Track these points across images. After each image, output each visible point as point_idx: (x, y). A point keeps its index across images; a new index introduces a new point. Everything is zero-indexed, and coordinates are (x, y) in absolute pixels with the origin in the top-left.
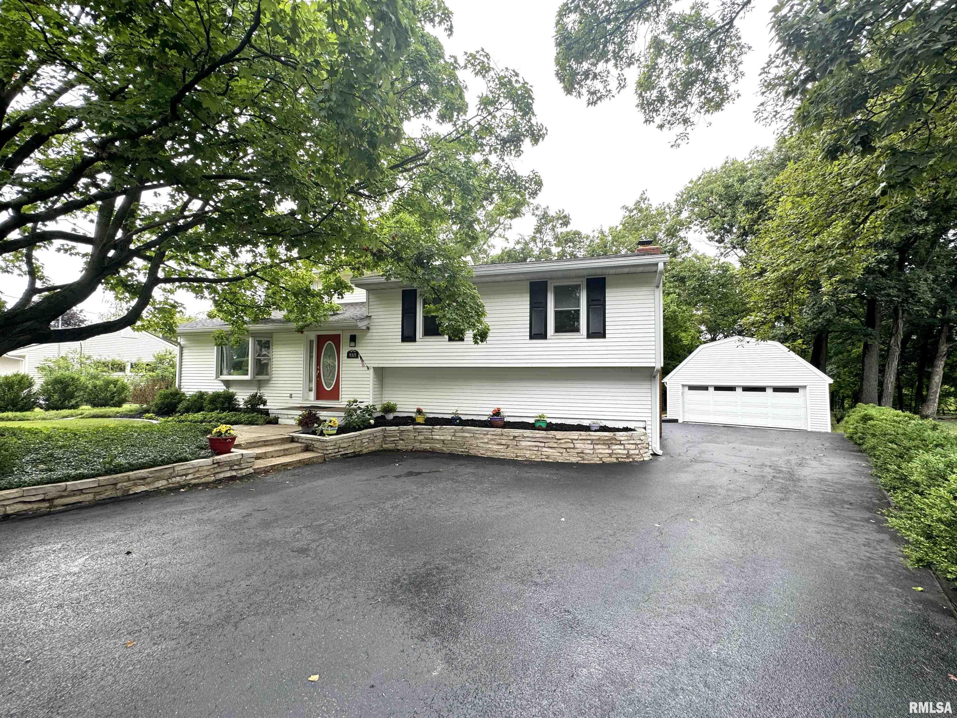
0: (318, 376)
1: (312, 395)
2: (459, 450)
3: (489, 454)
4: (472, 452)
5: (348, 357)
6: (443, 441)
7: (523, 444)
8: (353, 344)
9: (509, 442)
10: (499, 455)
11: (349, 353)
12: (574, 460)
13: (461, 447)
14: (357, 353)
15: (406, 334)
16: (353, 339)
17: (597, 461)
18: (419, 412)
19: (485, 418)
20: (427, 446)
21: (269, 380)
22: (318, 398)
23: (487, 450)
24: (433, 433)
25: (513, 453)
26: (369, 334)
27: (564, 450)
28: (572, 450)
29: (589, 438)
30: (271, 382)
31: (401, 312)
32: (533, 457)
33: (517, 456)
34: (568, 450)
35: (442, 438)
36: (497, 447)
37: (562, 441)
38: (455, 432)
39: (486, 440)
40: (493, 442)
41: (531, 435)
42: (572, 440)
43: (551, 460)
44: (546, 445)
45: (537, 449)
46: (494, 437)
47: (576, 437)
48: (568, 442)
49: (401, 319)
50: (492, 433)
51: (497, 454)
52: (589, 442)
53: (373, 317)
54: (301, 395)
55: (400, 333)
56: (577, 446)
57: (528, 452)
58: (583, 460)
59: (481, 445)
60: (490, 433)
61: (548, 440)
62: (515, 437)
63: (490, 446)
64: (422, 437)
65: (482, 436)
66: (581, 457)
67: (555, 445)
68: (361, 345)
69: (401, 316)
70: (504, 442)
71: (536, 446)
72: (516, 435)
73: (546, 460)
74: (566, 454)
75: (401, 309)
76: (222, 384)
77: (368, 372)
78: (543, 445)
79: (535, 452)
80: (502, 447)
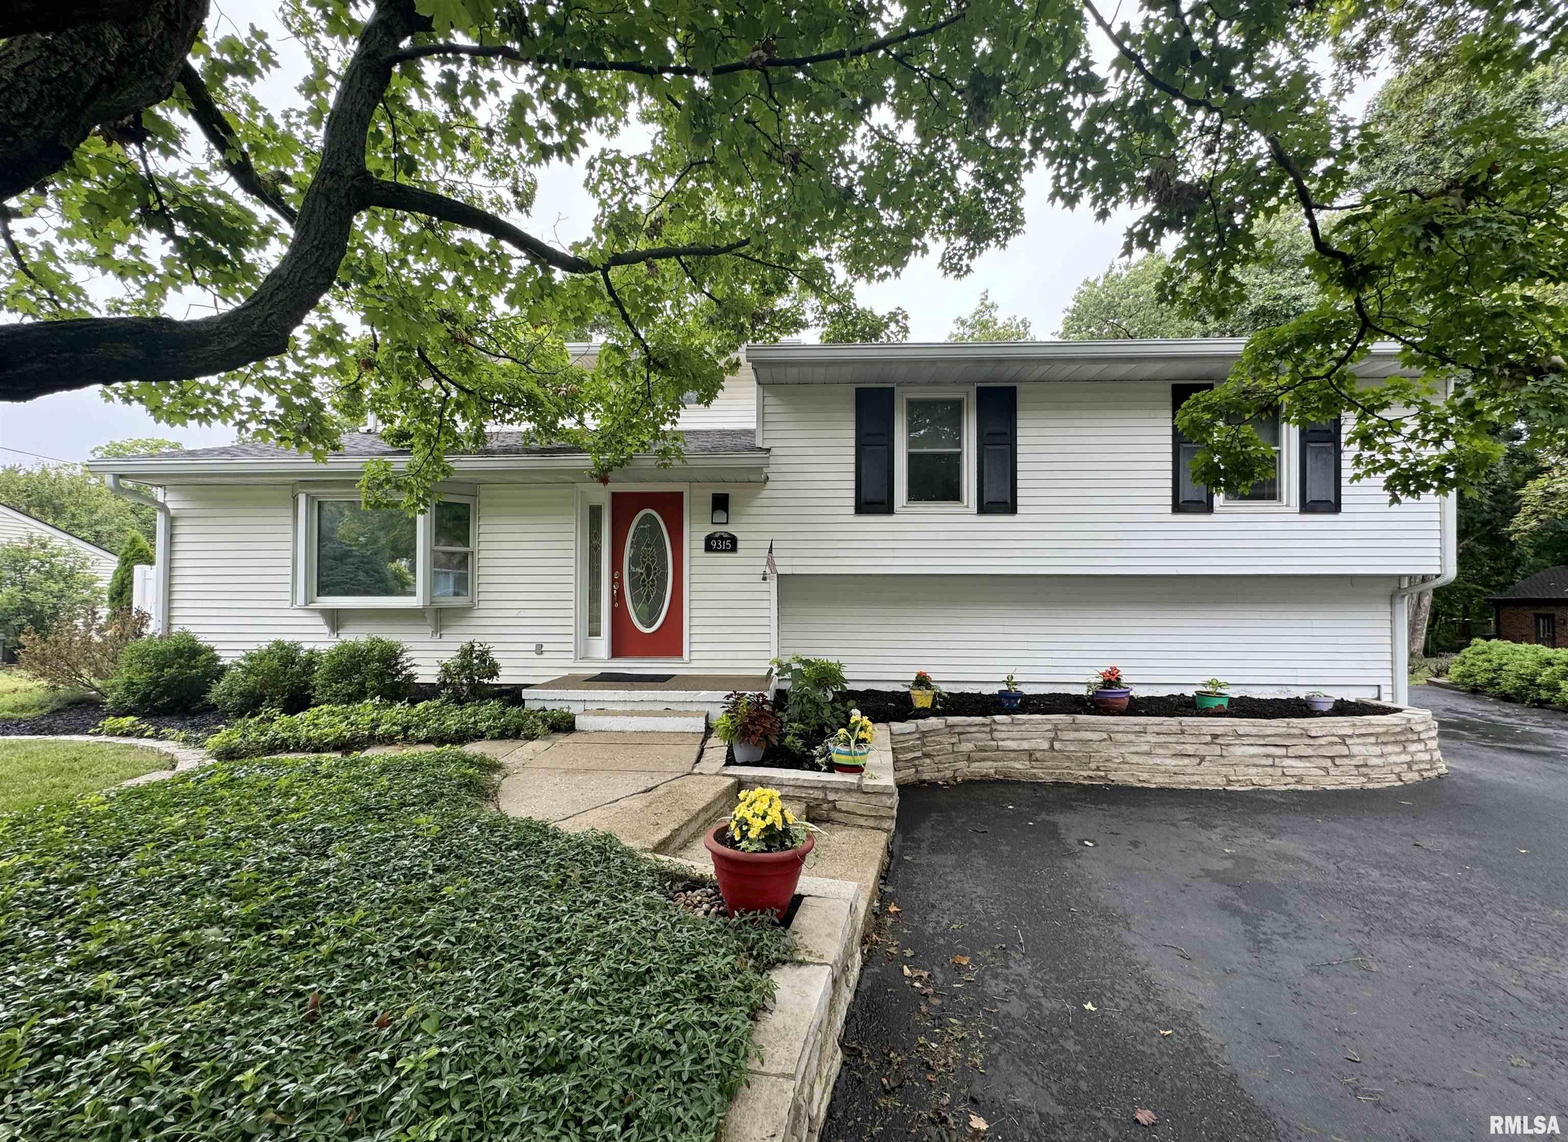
0: (617, 598)
1: (602, 645)
2: (1081, 775)
3: (1159, 780)
4: (1120, 777)
5: (709, 548)
6: (1030, 754)
7: (1238, 751)
8: (720, 516)
9: (1203, 750)
10: (1181, 782)
11: (709, 539)
12: (1355, 783)
13: (1084, 763)
14: (733, 540)
15: (868, 495)
16: (721, 503)
17: (1391, 781)
18: (922, 681)
19: (1082, 691)
20: (986, 768)
21: (470, 609)
22: (617, 651)
23: (1153, 770)
24: (996, 735)
25: (1218, 774)
26: (765, 493)
27: (1328, 763)
28: (1345, 761)
29: (1370, 730)
30: (476, 613)
31: (853, 442)
32: (1268, 781)
33: (1229, 782)
34: (1338, 761)
35: (1025, 745)
36: (1173, 762)
37: (1322, 741)
38: (1056, 729)
39: (1146, 748)
40: (1161, 751)
41: (1254, 731)
42: (1343, 738)
43: (1309, 788)
44: (1292, 751)
45: (1270, 761)
46: (1162, 739)
47: (1350, 732)
48: (1335, 743)
49: (853, 460)
50: (1157, 729)
51: (1180, 778)
52: (1372, 740)
53: (774, 451)
54: (571, 647)
55: (852, 494)
56: (1355, 750)
57: (1253, 770)
58: (1370, 780)
59: (1135, 759)
60: (1150, 729)
61: (1294, 741)
62: (1215, 736)
63: (1158, 761)
64: (970, 746)
65: (1132, 737)
66: (1365, 775)
67: (1309, 752)
68: (745, 519)
69: (853, 451)
70: (1190, 749)
71: (1268, 756)
72: (1219, 731)
73: (1299, 787)
74: (1332, 771)
75: (853, 434)
76: (321, 621)
77: (764, 586)
78: (1281, 751)
79: (1270, 770)
80: (1186, 761)
